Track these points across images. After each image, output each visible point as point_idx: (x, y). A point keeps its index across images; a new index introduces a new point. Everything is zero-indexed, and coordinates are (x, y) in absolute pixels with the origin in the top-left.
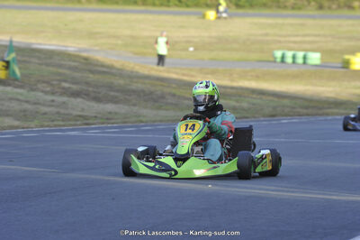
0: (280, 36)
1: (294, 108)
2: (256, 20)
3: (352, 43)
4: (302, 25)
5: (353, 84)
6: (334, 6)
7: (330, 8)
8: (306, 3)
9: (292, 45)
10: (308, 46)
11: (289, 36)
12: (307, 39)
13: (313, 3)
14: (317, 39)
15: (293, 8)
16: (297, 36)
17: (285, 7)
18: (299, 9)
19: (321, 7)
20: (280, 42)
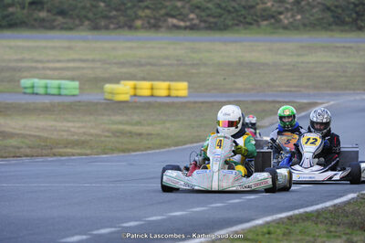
0: (37, 61)
1: (19, 148)
2: (12, 43)
3: (124, 70)
4: (69, 48)
5: (113, 118)
6: (112, 26)
7: (107, 28)
8: (77, 22)
9: (49, 72)
10: (69, 74)
11: (48, 61)
12: (71, 65)
13: (87, 23)
14: (83, 65)
15: (62, 29)
16: (59, 61)
17: (52, 28)
18: (70, 29)
19: (96, 28)
20: (36, 68)
